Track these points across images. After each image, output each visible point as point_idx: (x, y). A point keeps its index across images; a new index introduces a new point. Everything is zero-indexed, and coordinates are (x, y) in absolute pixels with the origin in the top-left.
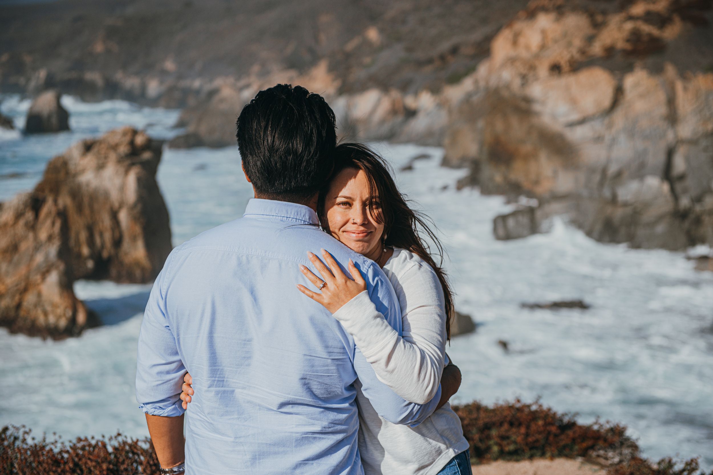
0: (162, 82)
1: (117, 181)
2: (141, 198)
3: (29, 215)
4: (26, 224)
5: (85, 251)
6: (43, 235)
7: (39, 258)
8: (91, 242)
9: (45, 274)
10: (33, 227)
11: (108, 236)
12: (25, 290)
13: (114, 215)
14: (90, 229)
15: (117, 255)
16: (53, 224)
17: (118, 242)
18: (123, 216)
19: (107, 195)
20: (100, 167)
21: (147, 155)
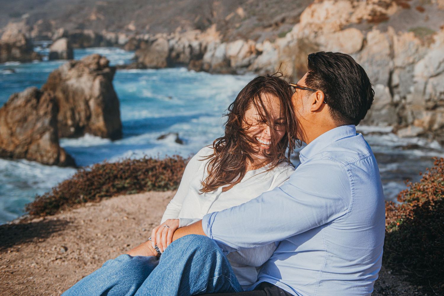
0: (127, 36)
1: (89, 84)
2: (102, 93)
3: (34, 101)
4: (32, 106)
5: (70, 122)
6: (42, 112)
7: (39, 125)
8: (73, 118)
9: (42, 134)
10: (36, 108)
11: (83, 114)
12: (30, 143)
13: (87, 102)
14: (73, 110)
15: (88, 125)
16: (48, 106)
17: (88, 118)
18: (92, 103)
19: (83, 91)
20: (80, 76)
21: (107, 70)
